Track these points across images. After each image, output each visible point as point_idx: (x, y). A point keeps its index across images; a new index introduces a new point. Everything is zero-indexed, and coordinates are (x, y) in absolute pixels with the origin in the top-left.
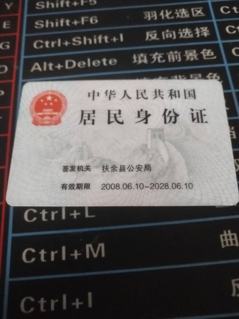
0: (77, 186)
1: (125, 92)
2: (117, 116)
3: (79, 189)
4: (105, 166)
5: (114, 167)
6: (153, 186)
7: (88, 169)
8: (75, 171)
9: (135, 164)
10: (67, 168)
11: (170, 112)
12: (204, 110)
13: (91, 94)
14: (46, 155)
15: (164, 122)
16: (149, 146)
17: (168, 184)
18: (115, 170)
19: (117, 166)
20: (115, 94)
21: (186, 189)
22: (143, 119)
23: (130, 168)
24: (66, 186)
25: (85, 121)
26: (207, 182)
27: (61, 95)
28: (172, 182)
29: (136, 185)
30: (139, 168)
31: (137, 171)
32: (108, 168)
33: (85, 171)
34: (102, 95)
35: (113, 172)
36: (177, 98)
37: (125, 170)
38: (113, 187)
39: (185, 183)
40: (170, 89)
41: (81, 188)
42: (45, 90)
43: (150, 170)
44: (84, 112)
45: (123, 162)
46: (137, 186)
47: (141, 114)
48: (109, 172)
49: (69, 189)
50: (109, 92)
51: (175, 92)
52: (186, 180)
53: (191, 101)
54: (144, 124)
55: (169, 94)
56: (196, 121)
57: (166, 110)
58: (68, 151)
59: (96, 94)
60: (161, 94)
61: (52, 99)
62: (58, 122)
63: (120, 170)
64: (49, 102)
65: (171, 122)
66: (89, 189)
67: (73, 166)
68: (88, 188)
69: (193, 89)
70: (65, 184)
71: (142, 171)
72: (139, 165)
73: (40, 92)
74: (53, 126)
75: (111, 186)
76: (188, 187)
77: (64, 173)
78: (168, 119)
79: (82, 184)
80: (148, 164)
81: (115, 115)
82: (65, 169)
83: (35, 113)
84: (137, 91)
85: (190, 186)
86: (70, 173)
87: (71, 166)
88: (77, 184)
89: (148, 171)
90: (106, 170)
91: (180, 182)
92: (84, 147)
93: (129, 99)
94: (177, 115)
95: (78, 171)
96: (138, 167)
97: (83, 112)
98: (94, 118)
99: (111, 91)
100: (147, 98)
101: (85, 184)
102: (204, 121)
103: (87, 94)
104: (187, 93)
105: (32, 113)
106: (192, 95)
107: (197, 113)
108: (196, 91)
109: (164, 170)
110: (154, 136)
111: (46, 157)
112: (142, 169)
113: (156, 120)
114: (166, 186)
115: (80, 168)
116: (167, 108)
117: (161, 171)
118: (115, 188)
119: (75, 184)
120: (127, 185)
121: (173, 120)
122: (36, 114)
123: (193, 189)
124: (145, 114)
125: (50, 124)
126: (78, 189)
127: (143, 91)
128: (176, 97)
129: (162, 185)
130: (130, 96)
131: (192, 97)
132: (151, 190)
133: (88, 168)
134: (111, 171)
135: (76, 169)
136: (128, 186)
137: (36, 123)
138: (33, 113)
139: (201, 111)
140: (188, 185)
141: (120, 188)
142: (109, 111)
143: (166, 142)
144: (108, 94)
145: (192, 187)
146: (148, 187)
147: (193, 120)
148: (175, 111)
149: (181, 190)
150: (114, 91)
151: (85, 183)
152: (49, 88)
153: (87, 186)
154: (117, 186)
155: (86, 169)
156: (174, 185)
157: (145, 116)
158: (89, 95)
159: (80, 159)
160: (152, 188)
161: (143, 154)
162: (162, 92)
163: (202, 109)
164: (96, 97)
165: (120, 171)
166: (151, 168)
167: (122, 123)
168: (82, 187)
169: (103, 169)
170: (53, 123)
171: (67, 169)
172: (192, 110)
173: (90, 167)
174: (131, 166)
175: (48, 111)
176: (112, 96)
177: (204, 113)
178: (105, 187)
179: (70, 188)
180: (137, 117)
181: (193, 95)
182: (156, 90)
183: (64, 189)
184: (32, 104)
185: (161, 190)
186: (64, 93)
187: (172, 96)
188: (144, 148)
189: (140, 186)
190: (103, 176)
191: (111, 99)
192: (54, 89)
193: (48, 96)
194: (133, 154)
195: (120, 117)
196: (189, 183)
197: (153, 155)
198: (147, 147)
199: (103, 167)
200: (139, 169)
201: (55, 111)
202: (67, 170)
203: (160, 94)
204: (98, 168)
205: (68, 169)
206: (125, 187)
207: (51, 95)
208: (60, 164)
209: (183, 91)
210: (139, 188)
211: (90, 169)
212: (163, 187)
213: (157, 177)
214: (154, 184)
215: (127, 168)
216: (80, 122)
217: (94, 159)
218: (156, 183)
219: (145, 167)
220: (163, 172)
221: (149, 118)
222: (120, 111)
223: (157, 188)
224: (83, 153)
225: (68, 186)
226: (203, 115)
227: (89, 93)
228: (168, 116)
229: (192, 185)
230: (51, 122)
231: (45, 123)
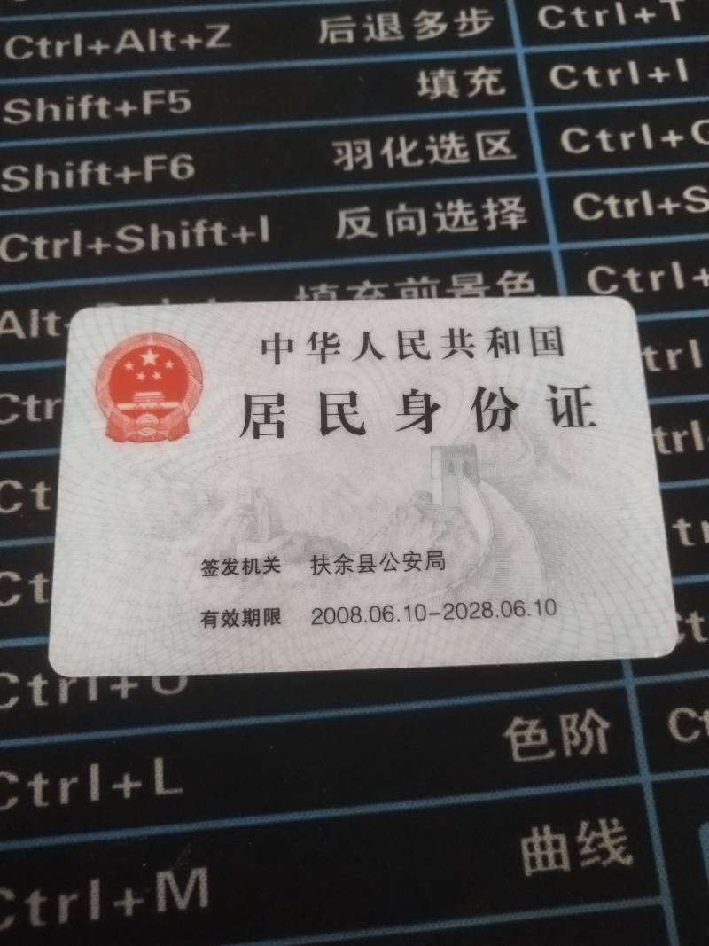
0: (245, 615)
1: (366, 335)
2: (348, 409)
3: (251, 625)
4: (319, 556)
5: (343, 559)
6: (453, 610)
7: (271, 567)
8: (237, 574)
9: (401, 549)
10: (213, 564)
11: (493, 396)
12: (586, 387)
13: (271, 346)
14: (153, 528)
15: (476, 427)
16: (437, 499)
17: (490, 604)
18: (346, 569)
19: (351, 558)
20: (338, 345)
21: (537, 614)
22: (418, 417)
23: (389, 561)
24: (215, 617)
25: (256, 425)
26: (595, 594)
27: (184, 347)
28: (502, 599)
29: (406, 608)
30: (412, 561)
31: (405, 571)
32: (326, 562)
33: (265, 573)
34: (302, 346)
35: (342, 573)
36: (513, 353)
37: (373, 568)
38: (343, 616)
39: (536, 601)
40: (492, 327)
41: (256, 623)
42: (135, 332)
43: (442, 566)
44: (254, 401)
45: (367, 544)
46: (409, 612)
47: (411, 405)
48: (329, 573)
49: (223, 626)
50: (319, 338)
51: (506, 335)
52: (539, 591)
53: (549, 361)
54: (423, 432)
55: (489, 343)
56: (564, 421)
57: (481, 390)
58: (214, 516)
59: (284, 346)
60: (468, 341)
61: (157, 360)
62: (180, 431)
63: (360, 569)
64: (149, 370)
65: (495, 427)
66: (279, 623)
67: (230, 559)
68: (274, 620)
69: (555, 324)
70: (212, 610)
71: (419, 570)
72: (412, 554)
73: (122, 338)
74: (165, 444)
75: (336, 615)
76: (543, 609)
77: (207, 580)
78: (487, 418)
79: (258, 610)
80: (436, 549)
81: (340, 407)
82: (209, 568)
83: (111, 404)
84: (400, 333)
86: (222, 581)
87: (225, 560)
88: (245, 612)
89: (437, 570)
90: (322, 570)
91: (523, 598)
92: (259, 505)
93: (377, 360)
94: (511, 406)
95: (246, 573)
96: (408, 558)
97: (248, 398)
98: (282, 418)
99: (325, 334)
100: (427, 357)
101: (265, 610)
102: (587, 421)
103: (260, 345)
104: (539, 337)
105: (102, 404)
106: (553, 345)
107: (568, 399)
108: (564, 332)
109: (480, 564)
110: (450, 468)
111: (154, 536)
112: (419, 565)
113: (455, 420)
114: (485, 609)
115: (250, 566)
116: (483, 385)
117: (472, 570)
118: (349, 620)
119: (240, 610)
120: (382, 610)
121: (501, 419)
122: (115, 406)
123: (557, 615)
124: (423, 404)
125: (158, 438)
126: (247, 624)
127: (416, 335)
128: (508, 351)
129: (475, 607)
130: (380, 350)
131: (555, 349)
132: (446, 623)
133: (272, 564)
134: (336, 572)
135: (239, 569)
136: (384, 614)
137: (115, 433)
138: (106, 406)
139: (577, 391)
140: (543, 605)
141: (363, 619)
142: (323, 397)
143: (482, 483)
144: (319, 346)
145: (555, 612)
146: (439, 614)
147: (557, 419)
148: (505, 391)
149: (526, 620)
150: (334, 336)
151: (267, 607)
152: (147, 329)
153: (273, 616)
154: (354, 615)
155: (267, 569)
156: (506, 605)
157: (423, 411)
158: (264, 350)
159: (249, 539)
160: (448, 617)
161: (422, 519)
162: (470, 335)
163: (580, 385)
164: (284, 355)
165: (360, 572)
166: (444, 560)
167: (360, 431)
168: (258, 620)
169: (314, 567)
170: (166, 433)
171: (213, 567)
172: (554, 389)
173: (278, 561)
174: (389, 557)
175: (149, 399)
176: (329, 351)
177: (585, 397)
178: (321, 616)
179: (227, 622)
180: (403, 413)
181: (556, 343)
182: (452, 331)
183: (209, 627)
184: (100, 376)
185: (471, 620)
186: (191, 342)
187: (498, 346)
188: (423, 503)
189: (417, 612)
190: (313, 586)
191: (328, 358)
192: (162, 329)
193: (144, 350)
194: (395, 521)
195: (355, 413)
196: (546, 598)
197: (449, 523)
198: (431, 501)
199: (314, 560)
200: (412, 564)
201: (168, 398)
202: (215, 573)
203: (463, 344)
204: (300, 563)
205: (217, 569)
206: (375, 615)
207: (155, 349)
208: (194, 555)
209: (528, 333)
210: (413, 617)
211: (279, 566)
212: (479, 613)
213: (460, 586)
214: (455, 605)
215: (380, 561)
216: (241, 430)
217: (288, 537)
218: (460, 601)
219: (429, 556)
220: (475, 570)
221: (436, 417)
222: (353, 396)
223: (462, 615)
224: (257, 521)
225: (219, 617)
226: (583, 402)
227: (264, 343)
228: (487, 408)
229: (555, 606)
230: (160, 432)
231: (143, 434)
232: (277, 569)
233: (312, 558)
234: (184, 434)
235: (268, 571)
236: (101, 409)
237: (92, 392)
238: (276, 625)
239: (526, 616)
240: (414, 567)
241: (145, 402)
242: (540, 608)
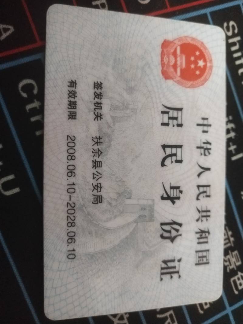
0: (74, 102)
1: (209, 169)
2: (174, 158)
3: (69, 105)
4: (102, 141)
5: (100, 153)
6: (72, 207)
8: (94, 99)
9: (105, 182)
10: (100, 87)
11: (177, 230)
12: (180, 277)
13: (205, 122)
14: (119, 59)
15: (163, 222)
16: (128, 201)
17: (75, 226)
18: (95, 154)
19: (100, 157)
20: (205, 155)
21: (68, 250)
22: (169, 193)
23: (98, 176)
24: (73, 87)
25: (168, 113)
26: (77, 279)
27: (206, 80)
28: (77, 232)
29: (74, 183)
30: (97, 187)
31: (92, 184)
32: (99, 144)
33: (94, 113)
34: (205, 137)
35: (93, 152)
36: (197, 241)
37: (94, 168)
38: (71, 151)
39: (75, 249)
40: (211, 231)
42: (213, 58)
43: (94, 202)
44: (180, 112)
45: (107, 165)
46: (72, 185)
47: (175, 190)
48: (93, 146)
49: (69, 91)
50: (208, 146)
51: (206, 238)
52: (79, 251)
53: (193, 259)
54: (162, 195)
55: (203, 229)
56: (164, 265)
57: (180, 225)
58: (124, 89)
59: (205, 128)
60: (204, 219)
61: (200, 67)
63: (94, 161)
65: (162, 231)
66: (69, 119)
67: (102, 96)
68: (70, 116)
69: (210, 262)
70: (77, 85)
71: (93, 191)
72: (101, 188)
73: (211, 51)
74: (160, 68)
75: (72, 148)
76: (70, 253)
77: (92, 84)
78: (167, 228)
79: (76, 109)
80: (103, 200)
81: (175, 155)
82: (98, 85)
83: (180, 43)
84: (209, 186)
85: (72, 255)
86: (91, 91)
87: (102, 93)
88: (75, 102)
89: (92, 200)
90: (95, 142)
91: (77, 243)
92: (128, 111)
93: (197, 173)
94: (172, 239)
95: (95, 104)
96: (99, 185)
97: (180, 109)
98: (171, 125)
99: (210, 149)
100: (198, 199)
101: (76, 112)
102: (163, 277)
103: (206, 117)
104: (204, 254)
105: (180, 39)
106: (200, 260)
107: (174, 267)
108: (207, 266)
109: (95, 222)
110: (143, 208)
111: (115, 59)
112: (95, 191)
113: (167, 212)
114: (72, 223)
115: (98, 106)
116: (183, 226)
118: (69, 154)
119: (76, 99)
120: (73, 171)
121: (166, 234)
122: (179, 45)
123: (67, 259)
124: (175, 196)
125: (163, 64)
126: (69, 103)
127: (208, 194)
128: (198, 238)
129: (73, 218)
130: (202, 176)
131: (199, 261)
132: (65, 203)
133: (98, 117)
134: (93, 149)
135: (97, 100)
136: (71, 172)
138: (179, 41)
139: (178, 272)
140: (73, 252)
141: (69, 161)
142: (180, 147)
143: (135, 224)
144: (205, 146)
145: (69, 259)
146: (70, 200)
147: (165, 262)
148: (179, 237)
149: (65, 244)
150: (209, 153)
152: (215, 63)
153: (72, 116)
154: (71, 157)
155: (97, 114)
156: (73, 234)
157: (172, 196)
158: (203, 119)
159: (112, 105)
160: (69, 205)
161: (118, 193)
162: (207, 220)
163: (181, 273)
164: (201, 128)
165: (93, 161)
166: (97, 203)
167: (163, 165)
168: (71, 108)
169: (96, 138)
170: (165, 68)
171: (98, 87)
172: (179, 261)
173: (100, 120)
174: (100, 176)
175: (182, 61)
176: (202, 150)
177: (175, 276)
178: (71, 140)
179: (70, 92)
180: (171, 186)
181: (201, 262)
182: (209, 211)
183: (69, 84)
184: (193, 39)
185: (66, 216)
186: (208, 84)
187: (201, 234)
188: (126, 194)
189: (71, 189)
190: (87, 137)
191: (199, 150)
192: (215, 70)
193: (205, 61)
194: (118, 180)
195: (172, 162)
196: (76, 254)
197: (116, 207)
198: (127, 198)
201: (182, 71)
202: (95, 88)
203: (203, 216)
204: (99, 131)
205: (98, 89)
206: (71, 168)
207: (205, 66)
208: (105, 78)
209: (207, 248)
210: (69, 187)
211: (98, 120)
212: (70, 220)
213: (84, 211)
214: (75, 208)
215: (98, 171)
216: (166, 105)
217: (112, 125)
218: (76, 211)
219: (99, 196)
220: (92, 219)
221: (169, 202)
222: (180, 161)
223: (69, 212)
224: (121, 110)
225: (73, 89)
226: (173, 275)
227: (207, 119)
228: (172, 227)
229: (72, 259)
230: (166, 66)
231: (165, 57)
232: (96, 120)
233: (101, 137)
234: (164, 77)
235: (95, 115)
236: (177, 39)
237: (185, 34)
238: (68, 117)
239: (67, 244)
240: (94, 188)
241: (180, 60)
242: (71, 251)
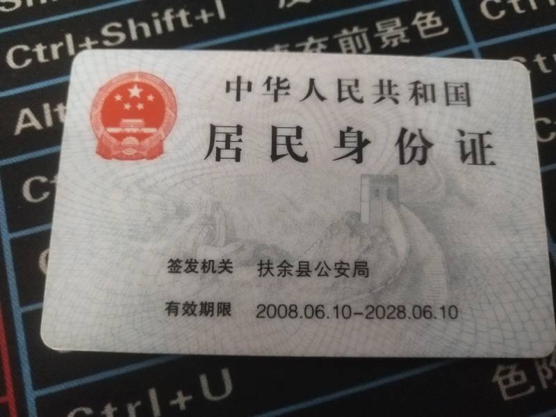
0: (202, 307)
1: (312, 81)
2: (294, 141)
3: (207, 315)
4: (265, 261)
5: (285, 265)
6: (374, 311)
7: (225, 268)
8: (197, 272)
9: (333, 257)
10: (178, 263)
11: (413, 136)
12: (488, 133)
13: (233, 86)
14: (131, 230)
15: (398, 160)
16: (365, 219)
17: (404, 307)
18: (287, 272)
19: (291, 264)
20: (288, 87)
21: (442, 318)
22: (352, 150)
23: (322, 268)
24: (177, 307)
25: (219, 150)
26: (490, 303)
28: (413, 303)
29: (335, 308)
30: (341, 268)
31: (336, 277)
32: (271, 266)
33: (220, 273)
34: (259, 87)
35: (284, 276)
36: (430, 102)
37: (309, 273)
38: (282, 312)
39: (441, 306)
40: (414, 80)
41: (210, 313)
42: (125, 71)
43: (366, 275)
44: (218, 130)
45: (305, 253)
46: (337, 310)
47: (347, 139)
48: (273, 275)
49: (184, 314)
50: (274, 81)
51: (425, 86)
52: (444, 299)
53: (459, 110)
54: (354, 162)
55: (410, 94)
56: (470, 160)
57: (404, 131)
58: (179, 224)
59: (244, 86)
60: (394, 90)
61: (141, 94)
62: (156, 152)
63: (298, 273)
64: (134, 101)
65: (414, 161)
66: (230, 315)
67: (192, 259)
68: (225, 312)
69: (465, 81)
70: (175, 302)
71: (347, 277)
72: (342, 263)
73: (114, 75)
74: (144, 162)
75: (277, 311)
76: (447, 314)
77: (172, 276)
78: (408, 153)
79: (213, 303)
80: (362, 260)
81: (288, 138)
82: (174, 266)
83: (102, 128)
84: (340, 81)
85: (451, 312)
86: (184, 277)
87: (187, 260)
88: (202, 304)
89: (362, 277)
90: (266, 273)
91: (430, 303)
92: (217, 216)
93: (319, 101)
94: (427, 145)
95: (204, 272)
96: (338, 266)
97: (213, 128)
98: (239, 145)
99: (278, 79)
100: (361, 101)
101: (219, 303)
102: (488, 160)
103: (225, 85)
104: (452, 90)
105: (95, 127)
106: (462, 97)
107: (473, 141)
108: (472, 86)
109: (397, 274)
110: (376, 193)
111: (130, 237)
112: (348, 272)
113: (382, 155)
114: (400, 312)
115: (208, 266)
116: (406, 126)
117: (390, 278)
118: (288, 315)
119: (197, 302)
120: (315, 309)
121: (419, 155)
122: (105, 130)
123: (458, 319)
124: (356, 139)
125: (138, 157)
126: (203, 314)
127: (352, 83)
128: (426, 100)
129: (392, 309)
130: (323, 94)
131: (464, 100)
132: (367, 321)
133: (226, 266)
134: (278, 275)
135: (199, 268)
136: (317, 312)
137: (104, 151)
138: (98, 129)
140: (447, 310)
141: (299, 315)
142: (274, 129)
143: (402, 206)
144: (273, 88)
145: (456, 316)
146: (361, 314)
147: (464, 157)
148: (424, 133)
149: (432, 322)
150: (286, 80)
151: (220, 301)
152: (135, 68)
153: (225, 309)
154: (292, 311)
155: (222, 269)
156: (417, 309)
157: (355, 145)
158: (228, 90)
159: (208, 244)
160: (369, 316)
161: (351, 235)
162: (395, 86)
163: (483, 131)
164: (243, 93)
165: (298, 276)
166: (368, 269)
167: (304, 159)
168: (212, 311)
169: (260, 270)
170: (145, 153)
171: (177, 266)
172: (462, 133)
173: (231, 263)
174: (322, 265)
175: (132, 125)
176: (281, 92)
177: (487, 140)
178: (264, 311)
179: (186, 312)
180: (339, 146)
181: (465, 96)
182: (381, 81)
183: (172, 315)
184: (95, 105)
185: (389, 321)
186: (170, 80)
187: (419, 96)
188: (353, 222)
189: (344, 312)
190: (259, 286)
191: (280, 98)
192: (145, 69)
193: (131, 85)
194: (329, 235)
195: (300, 144)
196: (450, 304)
197: (373, 238)
198: (360, 220)
199: (261, 264)
200: (342, 271)
202: (179, 271)
203: (390, 93)
204: (248, 265)
205: (181, 267)
206: (309, 312)
207: (140, 85)
208: (162, 255)
209: (442, 86)
210: (340, 315)
211: (232, 267)
212: (395, 315)
213: (380, 292)
214: (375, 307)
215: (315, 267)
216: (206, 153)
217: (239, 244)
218: (379, 304)
219: (356, 266)
220: (393, 279)
221: (366, 150)
222: (299, 130)
223: (380, 315)
224: (215, 229)
225: (180, 307)
226: (485, 145)
227: (228, 84)
228: (408, 145)
229: (457, 312)
230: (140, 152)
231: (126, 153)
232: (230, 270)
233: (259, 262)
234: (159, 155)
235: (222, 271)
236: (94, 131)
237: (87, 117)
238: (227, 317)
239: (433, 319)
240: (343, 274)
241: (130, 127)
242: (444, 312)
